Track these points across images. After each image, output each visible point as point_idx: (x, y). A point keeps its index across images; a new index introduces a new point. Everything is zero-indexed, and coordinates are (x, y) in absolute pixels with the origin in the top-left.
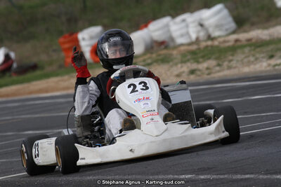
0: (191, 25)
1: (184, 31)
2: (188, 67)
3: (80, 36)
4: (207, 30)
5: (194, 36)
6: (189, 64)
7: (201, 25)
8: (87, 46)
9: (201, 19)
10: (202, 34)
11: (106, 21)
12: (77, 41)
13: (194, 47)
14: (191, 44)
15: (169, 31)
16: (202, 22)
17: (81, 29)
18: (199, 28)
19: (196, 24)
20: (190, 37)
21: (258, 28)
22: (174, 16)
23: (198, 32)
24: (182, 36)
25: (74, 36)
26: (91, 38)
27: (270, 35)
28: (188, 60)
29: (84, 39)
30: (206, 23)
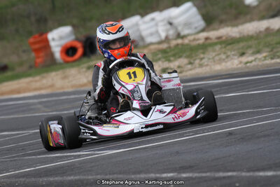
0: (160, 24)
1: (153, 30)
2: (159, 66)
3: (50, 36)
4: (176, 28)
5: (163, 35)
6: (160, 63)
7: (171, 24)
8: (58, 46)
9: (170, 18)
10: (171, 32)
11: (75, 21)
12: (47, 41)
13: (165, 46)
14: (160, 42)
15: (138, 30)
16: (171, 21)
17: (51, 30)
18: (169, 26)
19: (166, 22)
20: (160, 36)
21: (228, 26)
22: (143, 15)
23: (167, 30)
24: (151, 34)
25: (44, 36)
26: (61, 38)
27: (240, 33)
28: (159, 59)
29: (53, 39)
30: (175, 22)
